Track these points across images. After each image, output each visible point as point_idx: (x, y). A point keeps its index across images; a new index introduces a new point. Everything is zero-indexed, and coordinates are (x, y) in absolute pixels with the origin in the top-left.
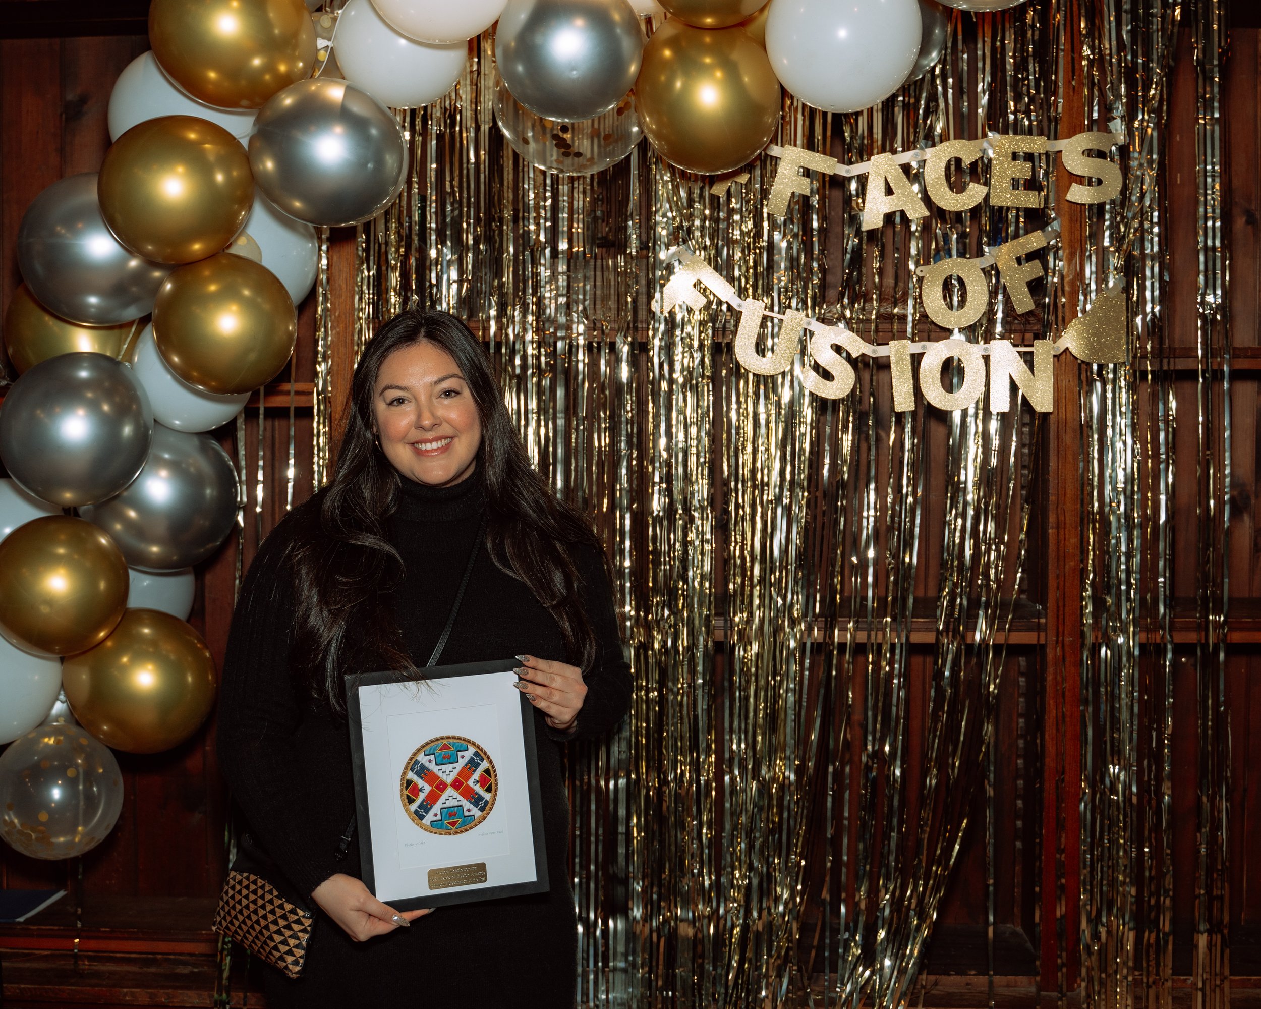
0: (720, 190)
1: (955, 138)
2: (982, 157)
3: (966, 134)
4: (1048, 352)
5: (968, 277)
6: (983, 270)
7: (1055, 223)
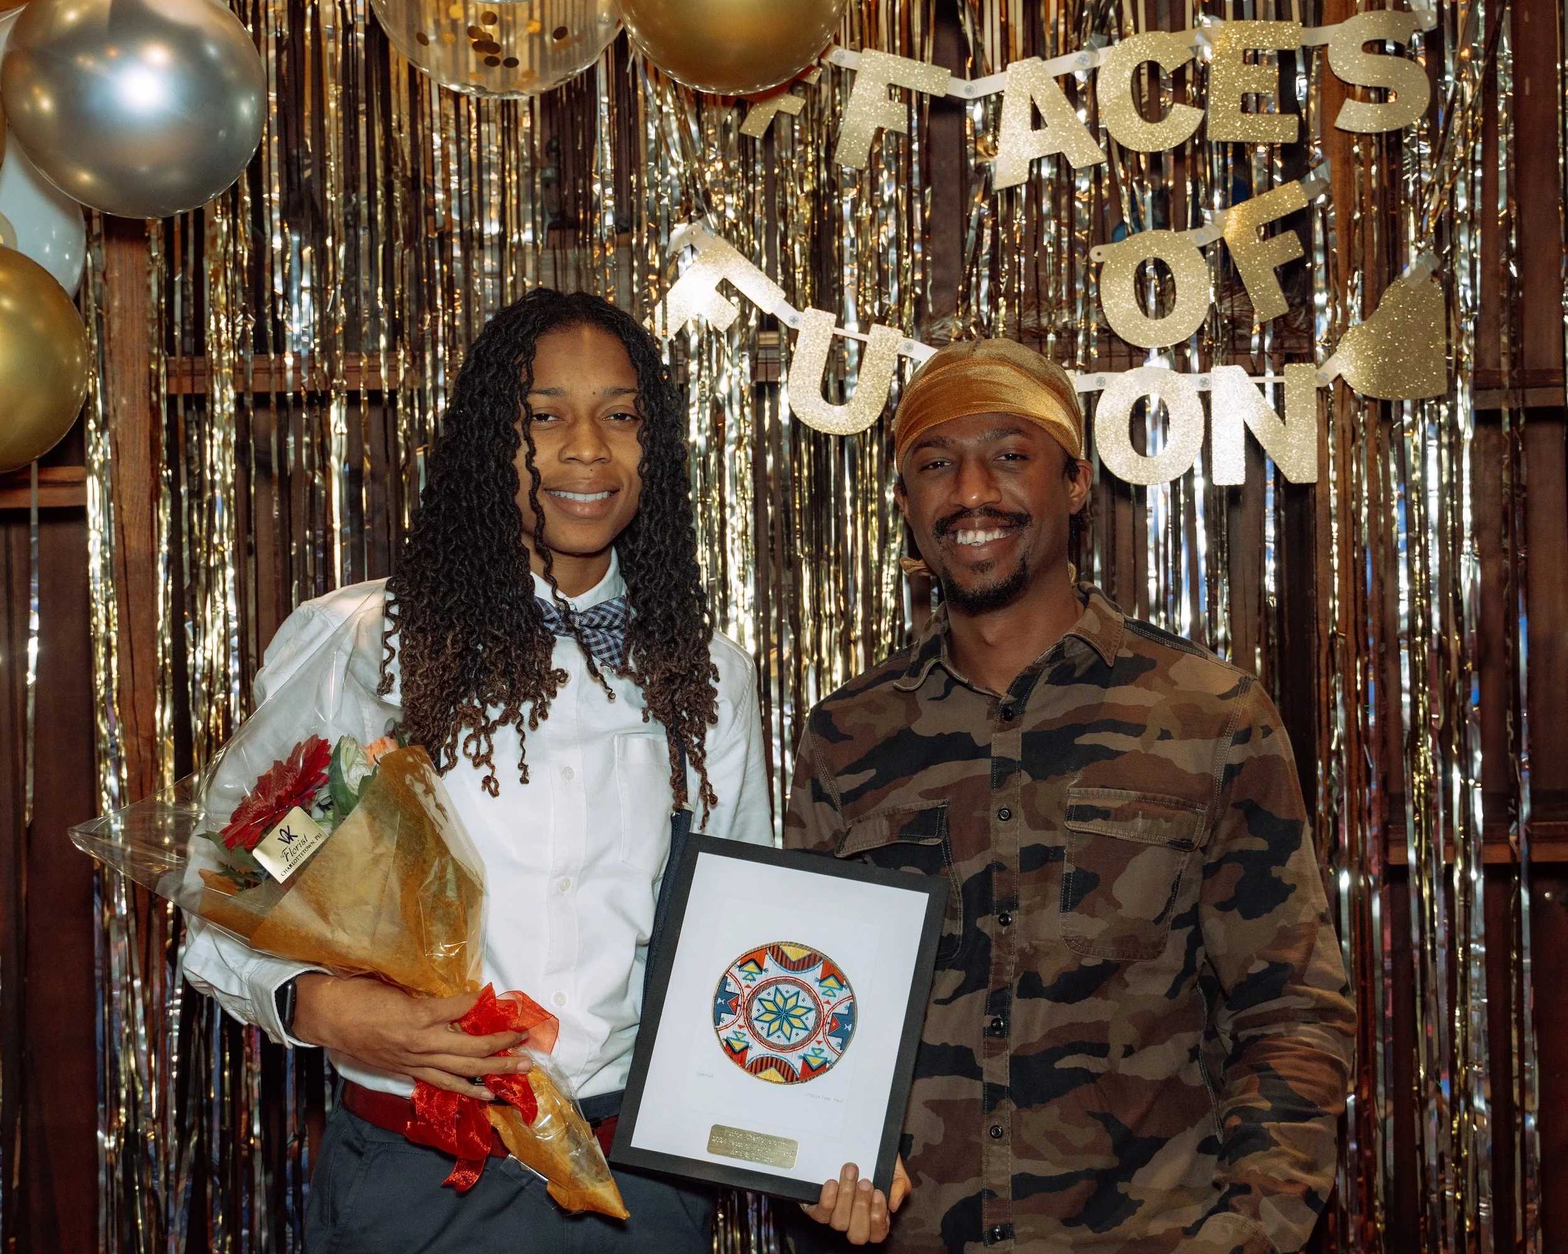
0: (756, 123)
1: (1148, 29)
2: (1194, 60)
3: (1166, 22)
4: (1308, 382)
5: (1178, 262)
6: (1203, 250)
7: (1322, 167)
